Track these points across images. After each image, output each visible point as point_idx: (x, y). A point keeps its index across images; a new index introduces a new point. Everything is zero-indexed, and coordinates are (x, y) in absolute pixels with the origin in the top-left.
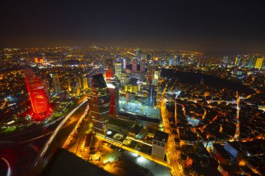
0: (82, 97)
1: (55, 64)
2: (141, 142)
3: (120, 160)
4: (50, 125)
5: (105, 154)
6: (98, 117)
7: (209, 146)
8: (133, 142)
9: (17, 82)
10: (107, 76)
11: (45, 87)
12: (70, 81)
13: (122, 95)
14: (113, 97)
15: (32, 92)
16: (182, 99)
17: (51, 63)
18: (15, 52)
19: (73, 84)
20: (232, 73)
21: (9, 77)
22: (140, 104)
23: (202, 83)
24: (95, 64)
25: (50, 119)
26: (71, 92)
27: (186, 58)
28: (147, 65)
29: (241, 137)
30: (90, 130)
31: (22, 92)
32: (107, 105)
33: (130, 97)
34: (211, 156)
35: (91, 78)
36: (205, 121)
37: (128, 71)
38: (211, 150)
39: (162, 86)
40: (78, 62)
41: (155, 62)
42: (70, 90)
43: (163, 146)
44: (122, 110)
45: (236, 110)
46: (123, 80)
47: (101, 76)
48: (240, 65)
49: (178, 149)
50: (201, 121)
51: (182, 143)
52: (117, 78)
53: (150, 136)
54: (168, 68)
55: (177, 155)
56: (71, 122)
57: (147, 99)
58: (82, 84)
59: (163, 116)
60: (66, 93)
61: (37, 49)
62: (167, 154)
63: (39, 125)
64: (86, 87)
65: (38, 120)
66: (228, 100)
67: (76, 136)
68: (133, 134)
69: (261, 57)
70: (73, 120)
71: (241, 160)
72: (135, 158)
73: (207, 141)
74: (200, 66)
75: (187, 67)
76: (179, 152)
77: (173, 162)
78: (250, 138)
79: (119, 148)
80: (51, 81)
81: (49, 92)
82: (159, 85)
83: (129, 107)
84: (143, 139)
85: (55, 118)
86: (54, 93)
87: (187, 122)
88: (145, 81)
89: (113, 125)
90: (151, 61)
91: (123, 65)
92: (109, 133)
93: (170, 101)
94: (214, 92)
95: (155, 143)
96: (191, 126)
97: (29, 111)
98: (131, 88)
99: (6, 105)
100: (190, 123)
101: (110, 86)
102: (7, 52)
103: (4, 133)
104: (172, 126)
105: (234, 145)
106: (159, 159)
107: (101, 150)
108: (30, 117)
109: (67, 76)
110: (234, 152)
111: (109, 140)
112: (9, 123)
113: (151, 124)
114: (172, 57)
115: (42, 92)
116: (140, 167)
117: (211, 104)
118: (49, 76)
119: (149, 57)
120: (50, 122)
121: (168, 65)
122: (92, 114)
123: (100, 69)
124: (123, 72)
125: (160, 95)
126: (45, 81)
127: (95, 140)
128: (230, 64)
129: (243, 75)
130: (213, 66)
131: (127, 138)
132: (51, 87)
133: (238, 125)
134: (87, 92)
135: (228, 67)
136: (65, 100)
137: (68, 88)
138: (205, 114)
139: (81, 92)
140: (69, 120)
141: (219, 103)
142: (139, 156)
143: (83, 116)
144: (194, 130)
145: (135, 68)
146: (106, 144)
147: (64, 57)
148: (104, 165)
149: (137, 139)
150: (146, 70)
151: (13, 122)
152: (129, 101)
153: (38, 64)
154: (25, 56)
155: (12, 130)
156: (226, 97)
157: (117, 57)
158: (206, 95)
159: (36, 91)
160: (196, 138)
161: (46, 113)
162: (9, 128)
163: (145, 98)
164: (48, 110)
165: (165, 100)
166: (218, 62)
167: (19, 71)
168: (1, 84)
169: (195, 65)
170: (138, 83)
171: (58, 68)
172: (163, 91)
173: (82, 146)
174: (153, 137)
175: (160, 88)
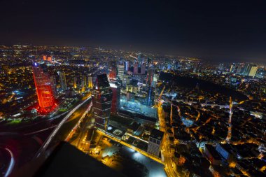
0: (86, 94)
2: (139, 138)
3: (118, 154)
5: (104, 148)
6: (100, 113)
7: (201, 147)
8: (131, 138)
9: (25, 77)
10: (110, 76)
11: (52, 83)
12: (75, 79)
13: (123, 94)
14: (115, 95)
15: (39, 87)
16: (178, 101)
17: (59, 62)
18: (23, 49)
19: (79, 82)
20: (227, 79)
21: (18, 72)
22: (139, 104)
23: (197, 87)
24: (100, 64)
25: (54, 113)
26: (76, 89)
27: (183, 64)
28: (147, 68)
29: (233, 140)
30: (92, 125)
31: (30, 87)
32: (108, 103)
33: (130, 96)
34: (203, 156)
35: (95, 78)
36: (199, 123)
37: (130, 73)
38: (203, 150)
39: (160, 88)
40: (84, 62)
41: (155, 66)
42: (75, 87)
43: (158, 143)
44: (122, 108)
45: (229, 114)
46: (125, 80)
47: (105, 76)
48: (235, 72)
49: (172, 147)
50: (195, 122)
51: (176, 142)
52: (119, 78)
53: (147, 133)
54: (166, 71)
55: (171, 153)
56: (75, 117)
57: (146, 100)
58: (87, 83)
59: (159, 115)
60: (72, 90)
61: (45, 47)
62: (162, 151)
63: (44, 119)
64: (91, 85)
65: (43, 113)
66: (222, 104)
67: (78, 131)
68: (132, 131)
69: (255, 66)
70: (77, 115)
71: (231, 162)
72: (132, 153)
73: (200, 141)
74: (197, 72)
75: (184, 72)
76: (173, 150)
77: (167, 159)
78: (242, 141)
79: (117, 143)
80: (58, 78)
81: (56, 88)
82: (157, 87)
83: (128, 106)
84: (140, 136)
85: (60, 113)
86: (60, 89)
87: (181, 122)
88: (144, 83)
89: (113, 122)
90: (151, 65)
91: (125, 67)
92: (110, 128)
93: (167, 102)
94: (209, 96)
95: (151, 140)
96: (185, 126)
97: (36, 105)
98: (132, 88)
99: (14, 98)
100: (184, 124)
101: (113, 85)
102: (17, 49)
103: (9, 125)
104: (167, 125)
105: (226, 147)
106: (154, 155)
107: (101, 144)
108: (35, 111)
109: (73, 74)
110: (225, 154)
111: (109, 135)
112: (15, 116)
113: (148, 123)
114: (170, 62)
115: (49, 88)
116: (136, 162)
117: (205, 107)
118: (56, 74)
119: (149, 61)
120: (55, 116)
121: (166, 69)
122: (95, 111)
123: (104, 70)
125: (158, 96)
126: (53, 78)
127: (96, 134)
128: (226, 71)
129: (237, 81)
130: (209, 72)
131: (126, 134)
132: (57, 83)
133: (230, 129)
134: (91, 90)
135: (223, 73)
136: (70, 96)
137: (73, 86)
138: (199, 116)
139: (86, 89)
140: (73, 115)
141: (212, 107)
142: (136, 152)
143: (87, 112)
144: (188, 131)
145: (136, 70)
146: (106, 139)
147: (71, 56)
148: (103, 158)
149: (135, 135)
150: (146, 73)
151: (19, 114)
152: (129, 100)
153: (46, 61)
154: (34, 53)
155: (18, 122)
156: (219, 101)
157: (121, 59)
158: (201, 98)
159: (43, 86)
160: (190, 138)
161: (51, 108)
162: (15, 120)
163: (143, 98)
164: (54, 104)
165: (162, 101)
166: (214, 69)
167: (27, 67)
168: (10, 79)
169: (191, 70)
170: (138, 84)
171: (65, 66)
172: (160, 93)
173: (84, 140)
174: (149, 134)
175: (158, 89)
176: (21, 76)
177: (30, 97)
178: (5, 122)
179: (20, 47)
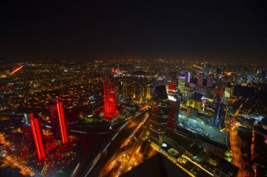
0: (143, 105)
1: (126, 74)
2: (199, 166)
6: (156, 127)
9: (98, 86)
10: (169, 89)
11: (116, 92)
12: (135, 89)
13: (183, 109)
14: (173, 109)
15: (106, 95)
16: (265, 127)
17: (123, 73)
18: (100, 63)
19: (138, 93)
21: (94, 81)
22: (203, 123)
24: (159, 75)
25: (115, 119)
26: (135, 99)
28: (215, 79)
30: (147, 137)
31: (100, 94)
32: (165, 117)
33: (191, 113)
35: (154, 89)
37: (192, 85)
39: (235, 107)
40: (144, 73)
41: (226, 77)
42: (134, 97)
44: (181, 124)
46: (185, 93)
52: (179, 91)
53: (211, 163)
54: (245, 85)
56: (131, 126)
57: (212, 119)
58: (145, 93)
59: (232, 143)
60: (131, 99)
63: (108, 123)
64: (149, 96)
65: (107, 118)
68: (191, 155)
70: (133, 124)
80: (121, 87)
81: (118, 97)
82: (232, 105)
83: (188, 123)
84: (201, 163)
85: (120, 120)
86: (122, 98)
88: (211, 98)
89: (169, 139)
90: (221, 76)
91: (187, 79)
92: (164, 145)
93: (245, 126)
95: (217, 173)
97: (102, 110)
98: (194, 103)
99: (90, 102)
101: (171, 98)
102: (96, 64)
104: (245, 159)
108: (102, 114)
109: (133, 84)
111: (163, 152)
112: (89, 116)
113: (214, 149)
114: (252, 72)
115: (114, 96)
118: (120, 84)
119: (219, 72)
120: (115, 122)
121: (245, 82)
122: (151, 123)
123: (163, 81)
124: (186, 85)
125: (231, 116)
126: (117, 88)
127: (150, 149)
131: (183, 156)
132: (120, 93)
136: (128, 105)
139: (144, 100)
145: (200, 82)
147: (133, 68)
149: (194, 160)
150: (214, 85)
151: (91, 116)
152: (190, 116)
153: (114, 73)
154: (106, 66)
155: (90, 122)
157: (182, 70)
159: (109, 94)
161: (113, 114)
162: (89, 120)
163: (209, 117)
164: (115, 111)
165: (238, 124)
167: (101, 78)
168: (89, 87)
170: (202, 98)
171: (128, 77)
172: (235, 112)
173: (137, 151)
174: (215, 165)
175: (231, 108)
176: (96, 85)
177: (100, 103)
178: (83, 120)
179: (97, 62)
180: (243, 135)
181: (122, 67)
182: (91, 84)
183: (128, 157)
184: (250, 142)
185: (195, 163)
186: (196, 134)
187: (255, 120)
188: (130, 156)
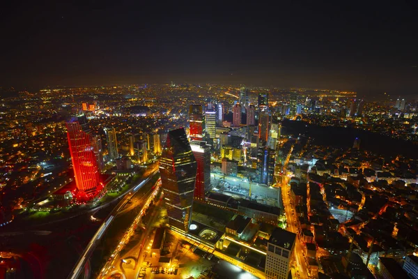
0: (150, 165)
1: (112, 113)
3: (209, 276)
4: (100, 210)
5: (185, 263)
6: (175, 200)
7: (372, 262)
8: (232, 245)
9: (55, 140)
10: (191, 133)
11: (95, 149)
12: (132, 140)
13: (216, 164)
14: (200, 166)
15: (74, 155)
16: (320, 173)
17: (107, 111)
18: (54, 94)
19: (138, 145)
20: (414, 127)
21: (45, 132)
22: (246, 181)
23: (356, 145)
24: (173, 112)
25: (100, 199)
26: (133, 158)
27: (326, 102)
28: (257, 113)
30: (162, 221)
31: (62, 156)
32: (190, 180)
33: (228, 168)
35: (166, 136)
36: (363, 215)
37: (226, 124)
38: (376, 269)
39: (284, 150)
40: (146, 109)
41: (271, 109)
42: (132, 153)
43: (286, 255)
44: (215, 189)
47: (182, 132)
49: (313, 262)
50: (356, 214)
51: (320, 253)
52: (207, 135)
53: (263, 237)
54: (294, 118)
55: (311, 274)
56: (133, 206)
57: (258, 172)
58: (152, 145)
59: (287, 201)
60: (126, 159)
61: (85, 89)
62: (293, 271)
63: (84, 209)
64: (158, 149)
65: (82, 200)
67: (139, 231)
68: (234, 232)
70: (136, 203)
72: (236, 275)
73: (368, 251)
74: (352, 115)
75: (329, 117)
76: (314, 270)
79: (208, 254)
80: (104, 138)
81: (101, 157)
82: (279, 148)
83: (226, 185)
84: (249, 242)
85: (109, 199)
86: (108, 157)
87: (329, 214)
88: (254, 141)
89: (200, 215)
90: (264, 108)
91: (217, 114)
92: (193, 227)
93: (298, 176)
94: (380, 163)
95: (271, 249)
96: (336, 221)
97: (71, 186)
99: (39, 175)
100: (336, 217)
101: (196, 148)
102: (45, 95)
103: (32, 219)
104: (301, 220)
107: (179, 256)
108: (70, 195)
109: (128, 131)
111: (192, 240)
112: (41, 203)
113: (264, 216)
114: (301, 100)
115: (90, 157)
117: (374, 184)
118: (101, 132)
119: (261, 101)
120: (100, 204)
121: (294, 114)
122: (167, 194)
123: (180, 121)
124: (218, 125)
125: (281, 165)
126: (97, 139)
127: (170, 238)
128: (410, 112)
130: (376, 115)
131: (223, 237)
132: (104, 148)
134: (159, 158)
135: (406, 116)
136: (124, 169)
137: (129, 151)
138: (363, 201)
139: (150, 157)
141: (390, 182)
142: (243, 271)
144: (343, 230)
145: (237, 119)
146: (188, 247)
147: (125, 101)
149: (240, 240)
150: (257, 122)
151: (46, 201)
152: (227, 174)
153: (87, 112)
154: (68, 100)
155: (45, 213)
156: (402, 171)
157: (208, 101)
158: (364, 166)
159: (81, 154)
160: (347, 246)
162: (41, 212)
163: (253, 170)
164: (99, 184)
165: (290, 175)
166: (387, 109)
167: (59, 124)
168: (34, 143)
169: (342, 113)
170: (242, 143)
171: (116, 119)
172: (285, 159)
173: (149, 248)
174: (267, 238)
175: (281, 153)
176: (50, 139)
177: (63, 174)
178: (27, 213)
179: (49, 92)
180: (297, 188)
181: (104, 100)
182: (37, 138)
183: (133, 263)
184: (305, 197)
185: (241, 243)
186: (237, 200)
187: (308, 166)
188: (137, 260)
